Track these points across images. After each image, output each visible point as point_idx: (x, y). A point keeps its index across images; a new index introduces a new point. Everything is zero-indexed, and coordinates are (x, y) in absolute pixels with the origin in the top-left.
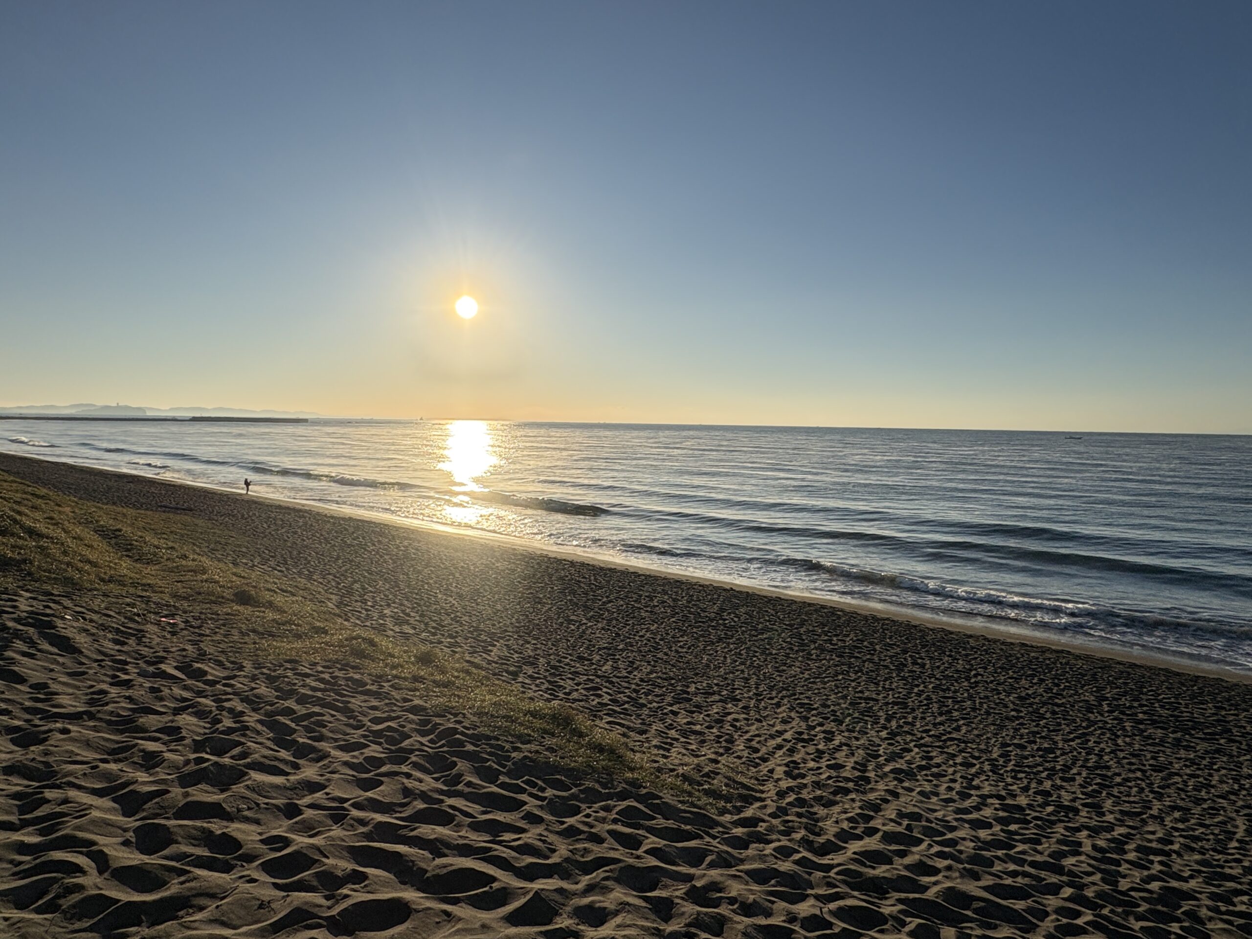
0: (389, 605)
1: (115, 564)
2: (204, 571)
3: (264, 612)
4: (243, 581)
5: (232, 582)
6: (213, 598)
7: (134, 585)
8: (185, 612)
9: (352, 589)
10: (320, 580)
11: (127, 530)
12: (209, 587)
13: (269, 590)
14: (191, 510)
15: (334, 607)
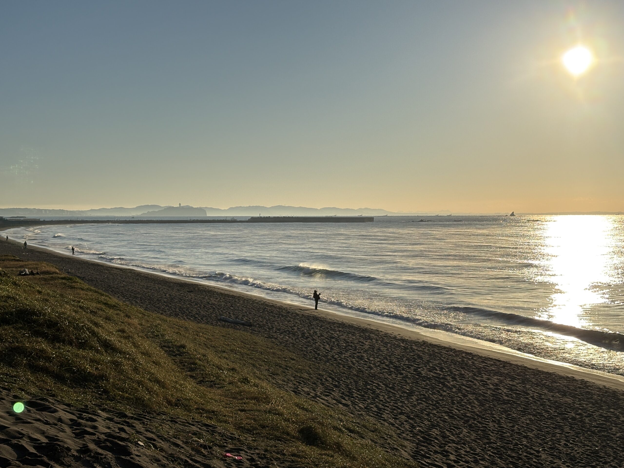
0: (476, 462)
1: (181, 385)
2: (267, 400)
3: (332, 456)
4: (308, 415)
5: (297, 415)
6: (278, 434)
7: (201, 410)
8: (250, 448)
9: (429, 435)
10: (392, 421)
11: (190, 346)
12: (273, 420)
13: (335, 428)
14: (250, 325)
15: (409, 457)
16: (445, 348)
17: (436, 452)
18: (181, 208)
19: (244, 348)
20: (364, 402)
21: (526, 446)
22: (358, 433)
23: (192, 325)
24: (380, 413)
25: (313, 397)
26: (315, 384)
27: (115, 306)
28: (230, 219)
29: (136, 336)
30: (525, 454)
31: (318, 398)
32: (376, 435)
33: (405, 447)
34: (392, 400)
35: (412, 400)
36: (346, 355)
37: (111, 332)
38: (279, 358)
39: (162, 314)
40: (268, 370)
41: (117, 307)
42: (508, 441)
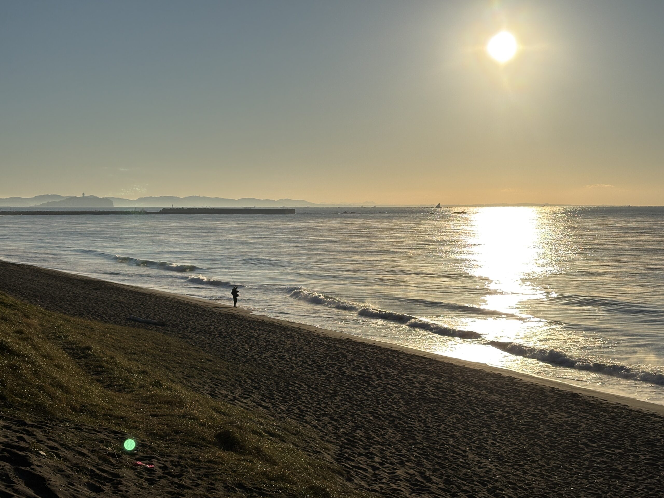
0: (402, 463)
1: (86, 390)
2: (181, 404)
3: (251, 461)
4: (226, 419)
5: (214, 419)
6: (193, 440)
7: (108, 416)
8: (162, 455)
9: (353, 437)
10: (315, 423)
11: (96, 348)
12: (187, 425)
13: (255, 432)
14: (163, 325)
15: (333, 460)
16: (370, 345)
17: (360, 454)
18: (84, 198)
19: (156, 350)
20: (285, 404)
21: (452, 446)
22: (279, 436)
23: (98, 325)
24: (302, 415)
25: (231, 400)
26: (233, 386)
27: (11, 305)
28: (140, 210)
29: (35, 337)
30: (452, 454)
31: (236, 401)
32: (298, 438)
33: (329, 450)
34: (315, 401)
35: (336, 401)
36: (266, 355)
37: (7, 334)
38: (194, 359)
39: (65, 313)
40: (183, 373)
41: (14, 306)
42: (434, 440)
